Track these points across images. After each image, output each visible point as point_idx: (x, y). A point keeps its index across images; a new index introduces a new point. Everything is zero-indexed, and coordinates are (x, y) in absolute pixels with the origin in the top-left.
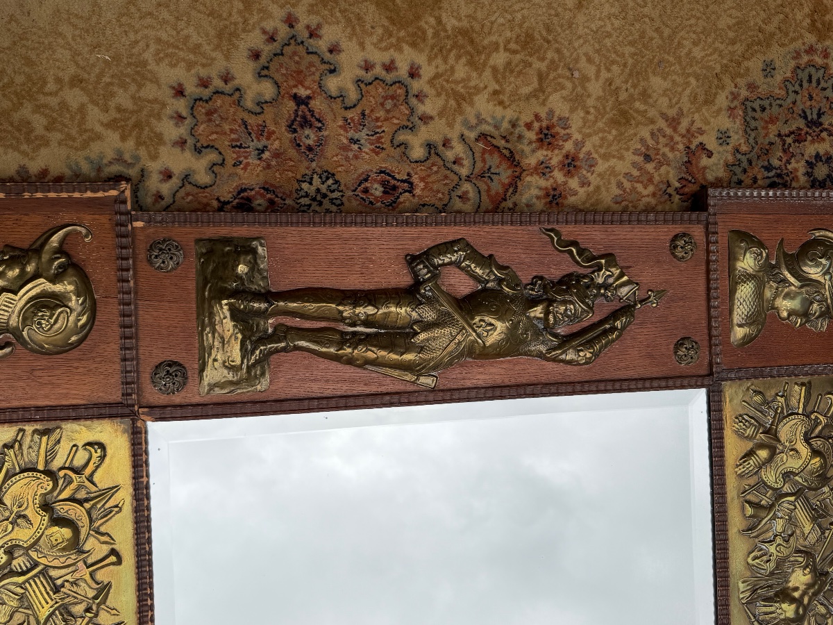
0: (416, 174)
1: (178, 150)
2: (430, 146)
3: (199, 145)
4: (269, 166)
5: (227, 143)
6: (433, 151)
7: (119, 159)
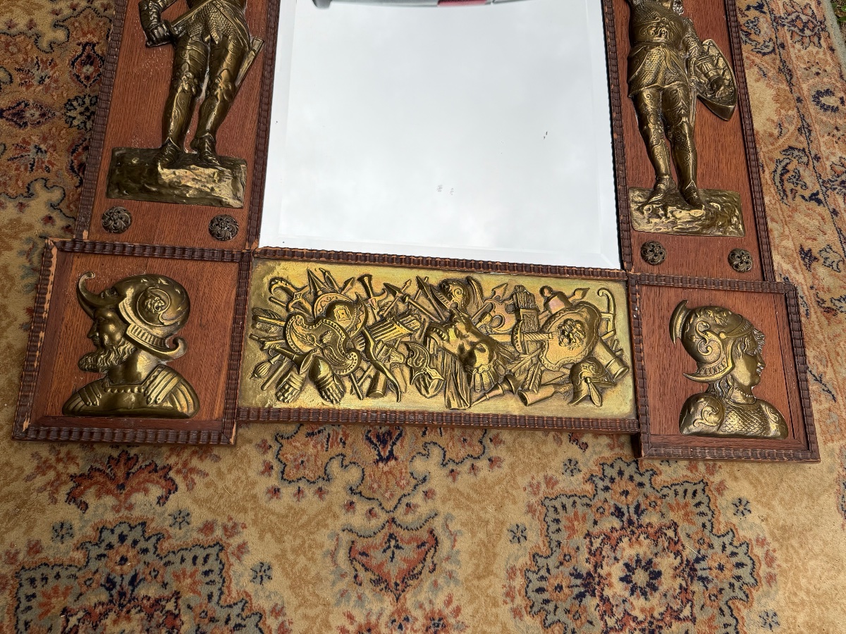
0: (78, 39)
1: (27, 210)
2: (56, 25)
3: (25, 194)
4: (54, 146)
5: (28, 174)
6: (61, 24)
7: (28, 254)
